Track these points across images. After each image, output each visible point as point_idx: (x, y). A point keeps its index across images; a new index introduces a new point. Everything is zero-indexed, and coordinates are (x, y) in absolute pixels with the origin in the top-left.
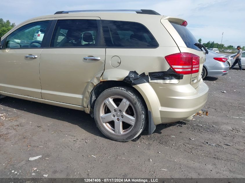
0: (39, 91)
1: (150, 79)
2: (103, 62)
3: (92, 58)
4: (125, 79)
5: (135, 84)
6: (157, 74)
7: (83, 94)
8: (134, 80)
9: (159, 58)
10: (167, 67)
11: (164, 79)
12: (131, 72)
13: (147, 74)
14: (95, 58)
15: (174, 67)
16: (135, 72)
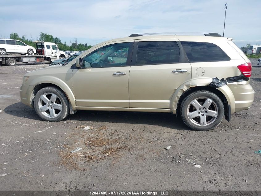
0: (127, 101)
1: (227, 83)
2: (190, 73)
3: (180, 71)
4: (210, 84)
5: (218, 87)
6: (232, 78)
7: (171, 99)
8: (217, 84)
9: (233, 67)
10: (239, 73)
11: (237, 81)
12: (214, 79)
13: (225, 79)
14: (183, 71)
15: (244, 72)
16: (217, 79)
